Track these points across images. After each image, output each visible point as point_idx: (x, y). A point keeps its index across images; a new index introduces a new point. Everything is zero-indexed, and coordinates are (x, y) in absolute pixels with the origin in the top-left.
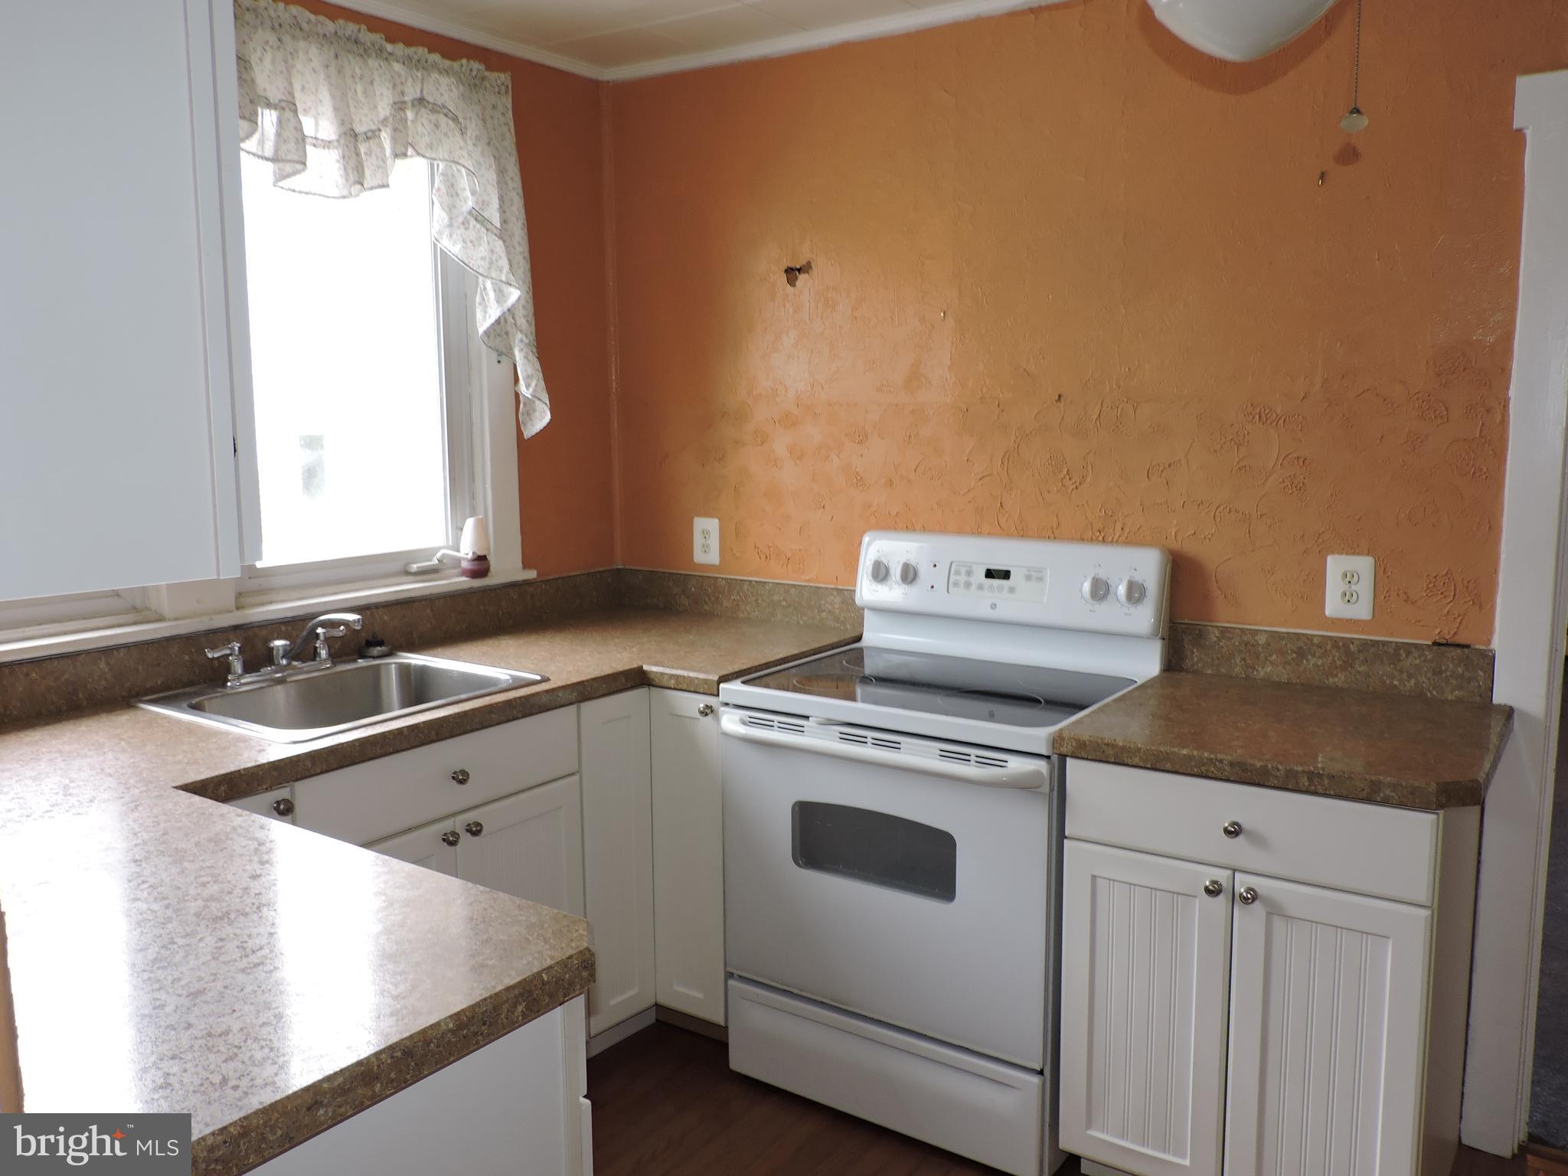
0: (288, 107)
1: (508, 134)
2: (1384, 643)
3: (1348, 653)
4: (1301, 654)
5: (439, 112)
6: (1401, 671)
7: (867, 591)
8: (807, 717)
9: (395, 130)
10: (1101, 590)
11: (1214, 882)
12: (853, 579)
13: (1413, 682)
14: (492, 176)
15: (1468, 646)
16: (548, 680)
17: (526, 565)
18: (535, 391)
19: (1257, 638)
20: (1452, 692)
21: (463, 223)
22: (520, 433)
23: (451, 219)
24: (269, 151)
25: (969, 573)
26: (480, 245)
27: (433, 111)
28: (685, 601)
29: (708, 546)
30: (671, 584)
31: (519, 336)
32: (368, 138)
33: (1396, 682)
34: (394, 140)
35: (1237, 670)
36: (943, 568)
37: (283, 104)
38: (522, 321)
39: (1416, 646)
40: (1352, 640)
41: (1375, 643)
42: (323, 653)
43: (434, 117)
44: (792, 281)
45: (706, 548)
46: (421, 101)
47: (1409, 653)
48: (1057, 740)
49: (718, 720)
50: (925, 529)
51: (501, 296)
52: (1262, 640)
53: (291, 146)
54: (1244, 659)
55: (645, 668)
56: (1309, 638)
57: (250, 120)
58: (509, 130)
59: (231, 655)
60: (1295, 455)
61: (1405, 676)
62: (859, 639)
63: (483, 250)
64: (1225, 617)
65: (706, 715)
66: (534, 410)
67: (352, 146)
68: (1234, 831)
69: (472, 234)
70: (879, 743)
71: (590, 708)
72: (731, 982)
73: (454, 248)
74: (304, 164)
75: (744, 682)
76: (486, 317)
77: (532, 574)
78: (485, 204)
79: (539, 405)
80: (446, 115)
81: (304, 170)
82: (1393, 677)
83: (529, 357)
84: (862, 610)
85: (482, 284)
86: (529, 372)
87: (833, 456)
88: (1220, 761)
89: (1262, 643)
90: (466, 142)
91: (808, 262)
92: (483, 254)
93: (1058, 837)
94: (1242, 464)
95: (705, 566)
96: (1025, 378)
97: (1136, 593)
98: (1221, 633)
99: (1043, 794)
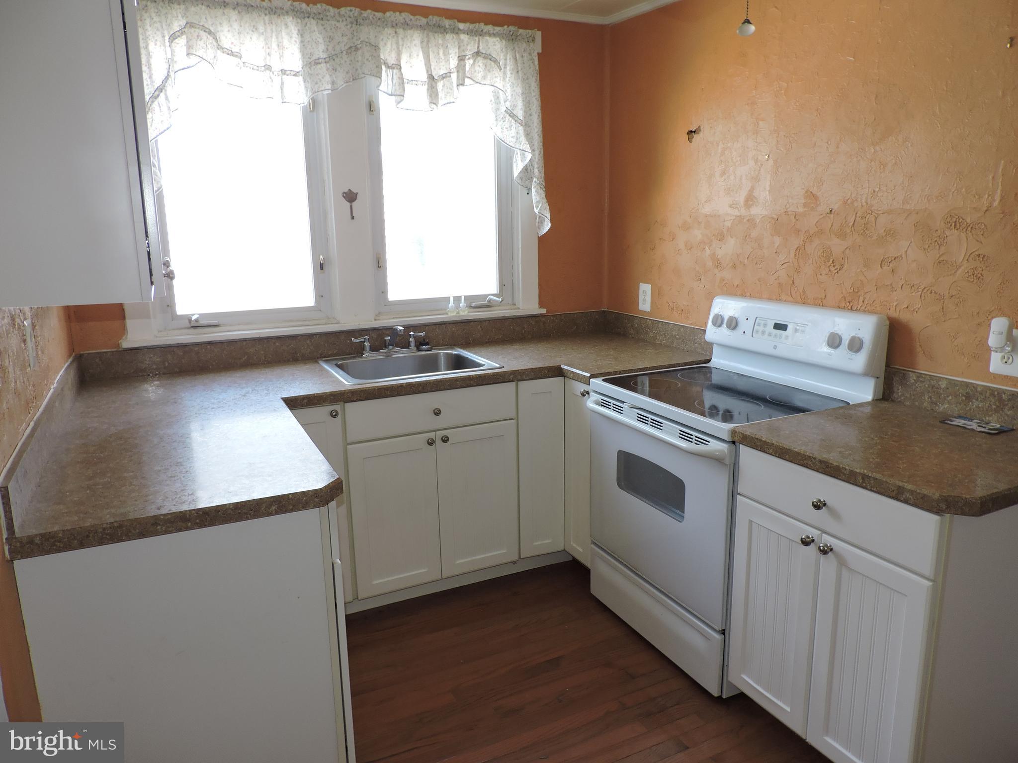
0: (397, 66)
1: (532, 65)
3: (1001, 400)
4: (968, 397)
5: (488, 59)
7: (712, 334)
9: (458, 72)
10: (834, 342)
11: (807, 536)
12: (706, 324)
14: (519, 90)
16: (502, 367)
17: (541, 305)
18: (540, 210)
19: (940, 383)
21: (502, 118)
22: (537, 233)
23: (496, 116)
24: (390, 91)
25: (765, 325)
26: (511, 130)
27: (485, 58)
28: (631, 332)
29: (645, 301)
30: (627, 321)
31: (535, 179)
32: (444, 78)
34: (458, 78)
35: (925, 404)
36: (751, 321)
37: (394, 66)
38: (536, 171)
40: (1004, 391)
42: (413, 344)
43: (486, 61)
44: (690, 140)
46: (477, 54)
48: (733, 432)
49: (588, 399)
51: (523, 157)
52: (943, 384)
53: (398, 87)
54: (930, 397)
55: (562, 366)
56: (975, 387)
57: (378, 77)
59: (364, 342)
60: (977, 253)
62: (709, 361)
63: (513, 132)
64: (924, 367)
65: (584, 395)
66: (543, 220)
67: (432, 84)
68: (818, 506)
69: (507, 124)
70: (653, 424)
71: (524, 385)
72: (593, 545)
73: (499, 133)
74: (403, 96)
75: (604, 380)
76: (517, 169)
77: (544, 311)
78: (515, 106)
79: (546, 219)
80: (492, 60)
81: (404, 99)
83: (539, 191)
84: (710, 345)
85: (516, 152)
86: (538, 199)
87: (707, 248)
88: (815, 459)
89: (943, 386)
90: (505, 73)
91: (699, 127)
92: (513, 135)
93: (733, 493)
94: (941, 259)
95: (644, 312)
96: (812, 197)
97: (855, 345)
98: (918, 377)
99: (726, 465)
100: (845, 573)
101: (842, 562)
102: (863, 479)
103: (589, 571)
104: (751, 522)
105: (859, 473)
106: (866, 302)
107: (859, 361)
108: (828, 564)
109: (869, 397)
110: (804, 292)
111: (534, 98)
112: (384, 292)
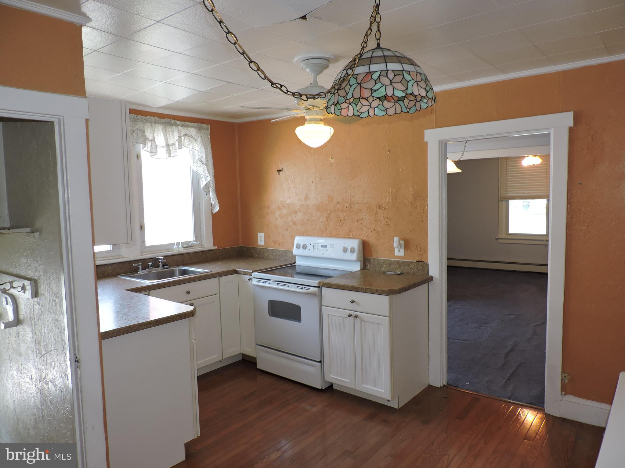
0: (153, 140)
1: (208, 140)
2: (406, 262)
3: (399, 264)
4: (390, 264)
5: (190, 137)
6: (410, 268)
7: (295, 252)
8: (270, 280)
9: (179, 143)
10: (345, 250)
11: (349, 314)
12: (292, 249)
13: (413, 271)
14: (204, 150)
15: (423, 262)
16: (212, 272)
17: (214, 245)
18: (215, 202)
20: (420, 273)
21: (197, 162)
22: (212, 212)
23: (193, 161)
24: (149, 150)
25: (318, 246)
27: (189, 136)
28: (256, 255)
30: (253, 250)
31: (211, 189)
32: (172, 145)
33: (409, 271)
34: (179, 145)
35: (377, 269)
36: (312, 245)
38: (212, 185)
39: (413, 262)
40: (400, 261)
41: (405, 262)
42: (161, 266)
43: (189, 138)
44: (279, 173)
45: (261, 241)
46: (186, 135)
47: (411, 264)
48: (320, 283)
49: (252, 281)
50: (310, 236)
51: (206, 179)
53: (154, 149)
54: (378, 266)
55: (237, 269)
56: (391, 261)
57: (144, 144)
58: (208, 139)
59: (139, 266)
60: (387, 217)
62: (295, 263)
63: (202, 168)
64: (375, 256)
65: (250, 280)
66: (215, 206)
67: (168, 148)
68: (353, 302)
69: (199, 165)
70: (285, 285)
71: (222, 278)
72: (257, 346)
73: (194, 168)
75: (258, 272)
76: (203, 184)
77: (215, 248)
78: (202, 157)
79: (216, 206)
80: (192, 138)
81: (157, 154)
82: (409, 270)
83: (214, 194)
84: (295, 256)
85: (202, 177)
86: (213, 197)
87: (289, 217)
88: (350, 286)
89: (382, 262)
90: (197, 143)
91: (282, 169)
92: (202, 169)
93: (321, 306)
94: (376, 219)
95: (261, 246)
96: (330, 198)
97: (352, 251)
98: (374, 260)
99: (317, 295)
100: (363, 323)
101: (362, 320)
103: (255, 359)
104: (328, 315)
105: (364, 288)
106: (353, 235)
107: (354, 256)
108: (357, 321)
109: (359, 269)
110: (331, 233)
111: (210, 154)
112: (144, 242)
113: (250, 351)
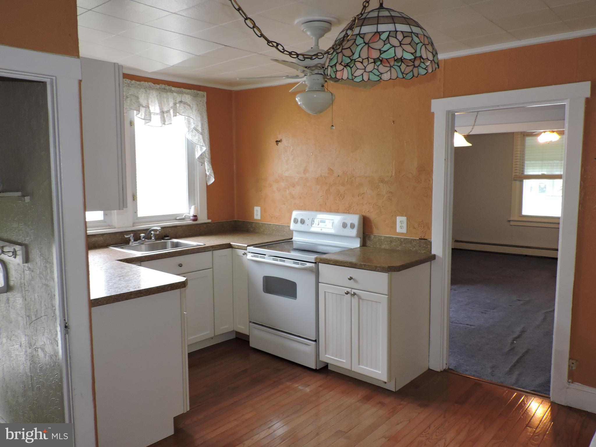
0: (148, 107)
1: (204, 108)
2: (409, 239)
3: (401, 241)
4: (391, 242)
5: (185, 104)
6: (412, 246)
7: (292, 226)
8: (265, 255)
9: (174, 110)
10: (344, 225)
11: (347, 291)
12: (290, 223)
13: (415, 249)
14: (199, 119)
15: (426, 239)
16: (205, 245)
17: (208, 219)
18: (210, 173)
20: (423, 251)
21: (192, 131)
22: (207, 184)
23: (189, 130)
24: (143, 117)
26: (196, 136)
27: (184, 104)
28: (252, 229)
29: (258, 214)
30: (248, 224)
31: (206, 159)
32: (167, 112)
33: (411, 249)
34: (174, 113)
35: (378, 246)
36: (310, 220)
37: (146, 106)
38: (207, 155)
39: (415, 239)
40: (402, 238)
41: (407, 239)
42: (153, 238)
43: (184, 105)
44: (277, 144)
45: (257, 215)
46: (181, 102)
47: (414, 241)
48: (316, 259)
49: (247, 255)
50: (308, 210)
51: (201, 149)
52: (383, 238)
53: (148, 116)
54: (379, 243)
55: (231, 243)
56: (393, 238)
57: (138, 111)
58: (204, 106)
59: (130, 237)
60: (389, 191)
61: (413, 247)
62: (292, 239)
63: (197, 138)
64: (376, 232)
65: (244, 255)
66: (210, 178)
67: (162, 115)
68: (351, 279)
69: (194, 134)
70: (281, 261)
71: (216, 252)
72: (250, 324)
73: (190, 137)
74: (151, 120)
75: (253, 247)
76: (198, 154)
77: (210, 221)
78: (197, 126)
79: (212, 177)
80: (187, 105)
81: (150, 122)
82: (411, 248)
83: (209, 164)
84: (292, 231)
85: (197, 146)
86: (209, 168)
87: (287, 190)
88: (348, 262)
89: (383, 239)
90: (193, 111)
91: (281, 139)
92: (197, 139)
93: (317, 282)
94: (378, 193)
95: (257, 220)
96: (331, 171)
97: (352, 226)
98: (374, 236)
99: (314, 272)
100: (361, 301)
101: (360, 298)
102: (364, 266)
103: (248, 336)
104: (325, 292)
105: (363, 264)
106: (354, 210)
107: (354, 232)
108: (355, 300)
109: (359, 246)
110: (330, 207)
111: (205, 122)
112: (136, 212)
113: (243, 329)
